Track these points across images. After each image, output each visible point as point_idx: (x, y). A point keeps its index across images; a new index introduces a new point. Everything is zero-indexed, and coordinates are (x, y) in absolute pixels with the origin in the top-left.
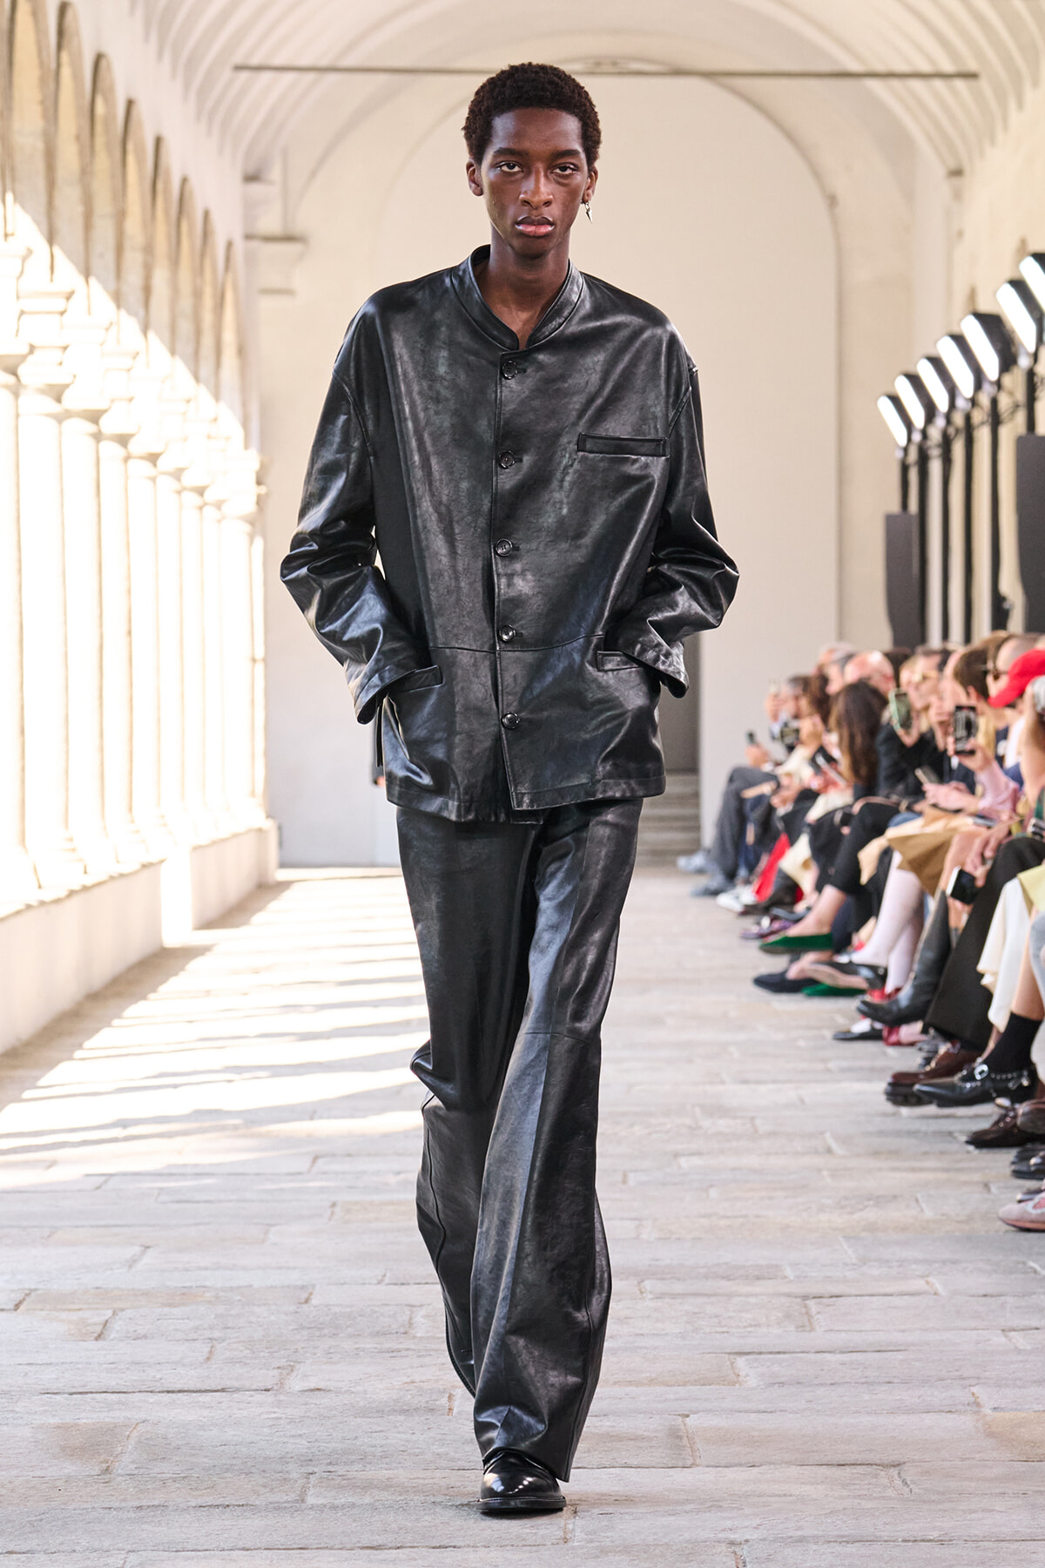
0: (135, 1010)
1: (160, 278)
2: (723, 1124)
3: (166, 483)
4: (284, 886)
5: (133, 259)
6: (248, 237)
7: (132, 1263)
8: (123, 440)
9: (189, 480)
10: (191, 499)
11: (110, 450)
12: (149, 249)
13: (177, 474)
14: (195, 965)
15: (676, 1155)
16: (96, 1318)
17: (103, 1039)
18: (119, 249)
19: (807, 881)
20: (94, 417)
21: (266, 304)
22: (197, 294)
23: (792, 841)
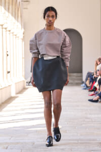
0: (9, 105)
1: (10, 7)
2: (88, 120)
3: (11, 34)
4: (27, 88)
5: (7, 4)
6: (22, 1)
7: (10, 139)
8: (6, 29)
9: (14, 34)
10: (15, 36)
11: (4, 30)
12: (9, 3)
13: (13, 33)
14: (16, 99)
15: (82, 124)
16: (6, 146)
17: (5, 109)
18: (5, 3)
19: (98, 87)
20: (2, 25)
21: (24, 10)
22: (15, 9)
23: (96, 82)
